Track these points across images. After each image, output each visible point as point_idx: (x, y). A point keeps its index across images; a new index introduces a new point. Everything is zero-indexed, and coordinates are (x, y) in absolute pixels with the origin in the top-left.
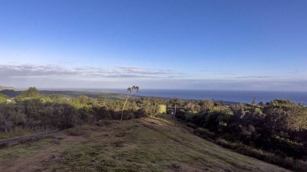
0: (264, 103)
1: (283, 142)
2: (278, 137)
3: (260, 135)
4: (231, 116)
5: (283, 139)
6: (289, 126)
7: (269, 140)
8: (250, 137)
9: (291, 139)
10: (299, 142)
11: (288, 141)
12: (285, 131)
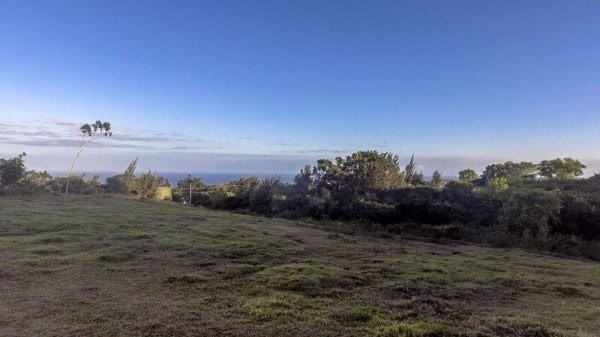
0: (344, 158)
1: (369, 207)
2: (362, 200)
3: (337, 202)
4: (294, 186)
5: (369, 203)
6: (377, 185)
7: (350, 207)
8: (323, 207)
9: (379, 202)
10: (390, 204)
11: (376, 203)
12: (372, 191)
